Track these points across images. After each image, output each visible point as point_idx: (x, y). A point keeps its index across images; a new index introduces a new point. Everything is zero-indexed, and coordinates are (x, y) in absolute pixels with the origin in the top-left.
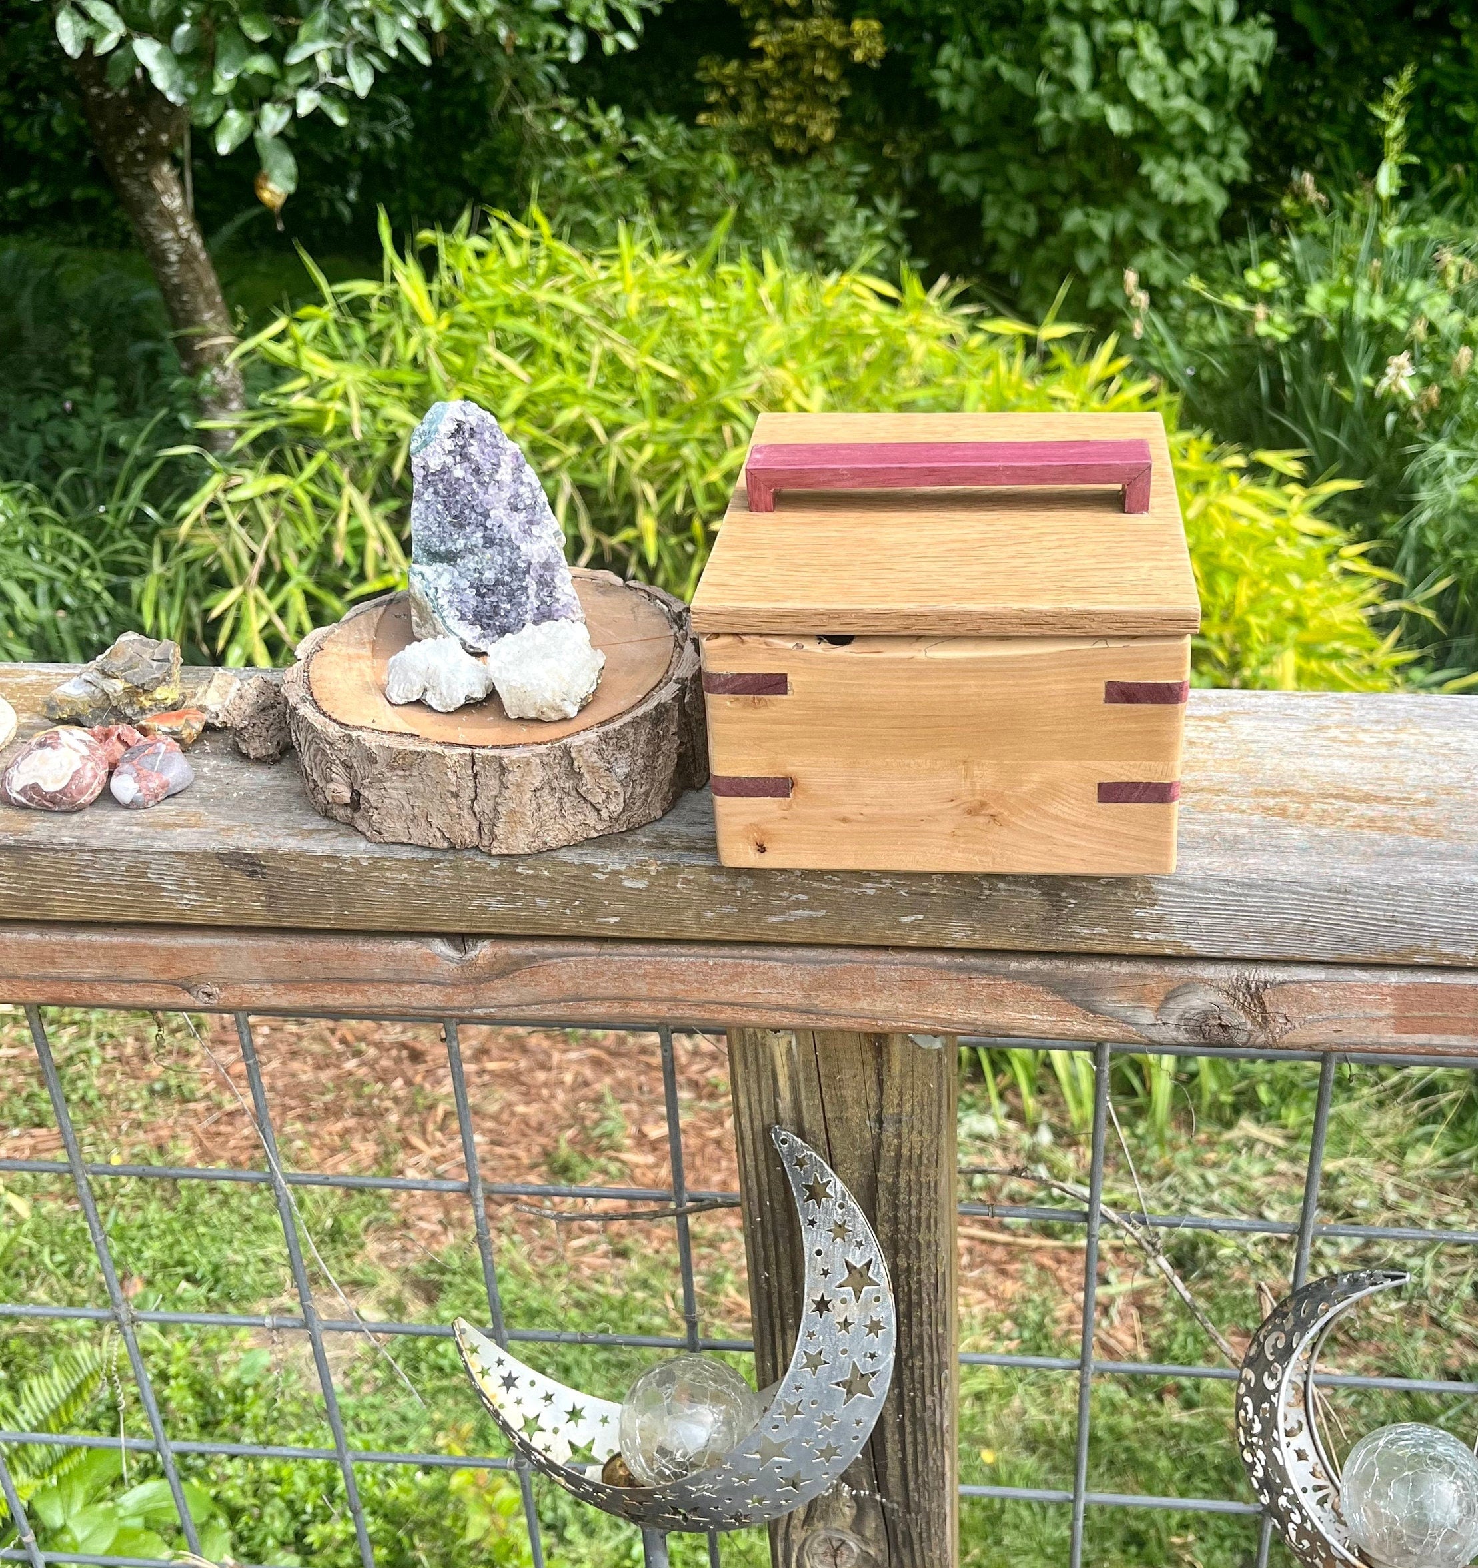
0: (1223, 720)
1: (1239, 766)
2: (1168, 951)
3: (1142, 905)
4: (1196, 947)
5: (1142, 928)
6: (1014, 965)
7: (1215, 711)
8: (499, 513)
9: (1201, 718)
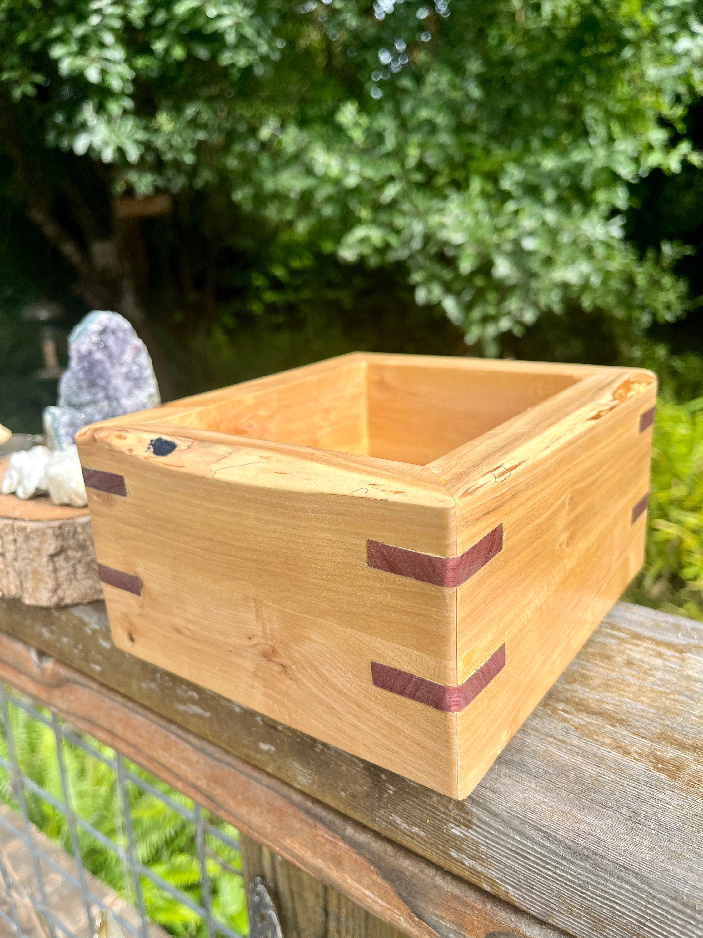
0: (681, 650)
1: (664, 702)
2: (485, 886)
3: (458, 823)
4: (514, 895)
5: (459, 850)
6: (350, 831)
7: (680, 640)
8: (118, 382)
9: (658, 643)
